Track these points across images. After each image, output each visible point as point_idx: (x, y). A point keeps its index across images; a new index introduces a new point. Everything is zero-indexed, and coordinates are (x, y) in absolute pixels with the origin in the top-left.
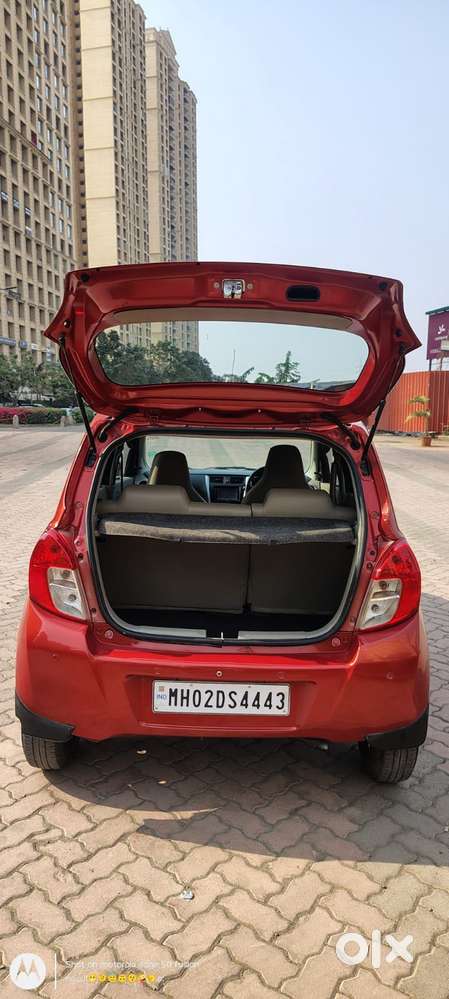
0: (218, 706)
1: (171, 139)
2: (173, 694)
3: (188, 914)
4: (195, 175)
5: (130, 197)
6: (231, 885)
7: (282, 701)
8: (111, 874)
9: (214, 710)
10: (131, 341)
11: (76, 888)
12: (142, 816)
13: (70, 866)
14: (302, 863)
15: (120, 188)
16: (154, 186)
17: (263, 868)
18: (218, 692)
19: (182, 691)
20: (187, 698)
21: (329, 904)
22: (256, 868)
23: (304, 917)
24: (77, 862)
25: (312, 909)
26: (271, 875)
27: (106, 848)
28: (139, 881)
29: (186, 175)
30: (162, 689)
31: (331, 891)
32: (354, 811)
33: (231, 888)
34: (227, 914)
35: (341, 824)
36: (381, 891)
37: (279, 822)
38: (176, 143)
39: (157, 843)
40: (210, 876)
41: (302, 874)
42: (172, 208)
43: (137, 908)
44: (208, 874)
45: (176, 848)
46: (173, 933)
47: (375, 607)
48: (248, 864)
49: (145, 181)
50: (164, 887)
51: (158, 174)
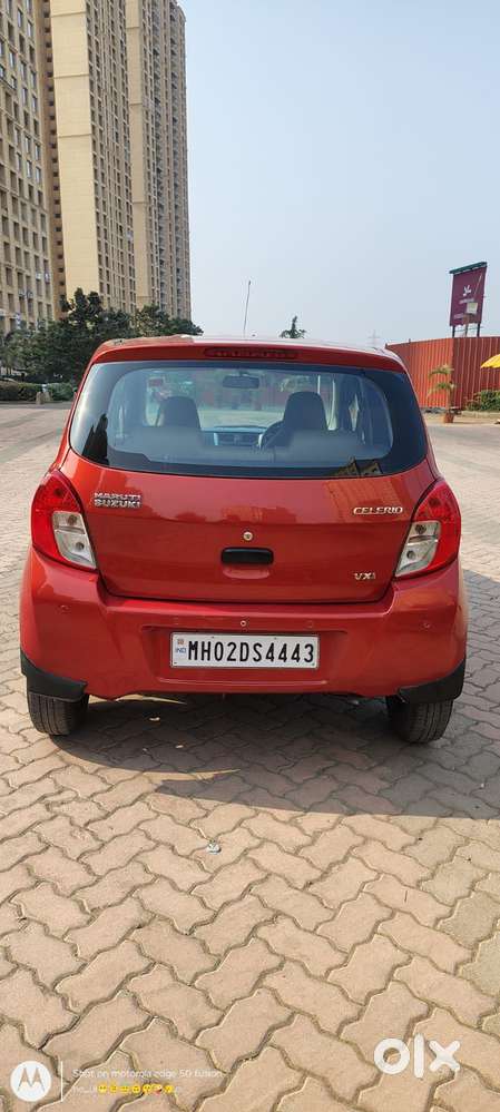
0: (241, 660)
1: (156, 65)
2: (193, 647)
3: (215, 865)
4: (184, 110)
5: (108, 134)
6: (259, 838)
7: (311, 653)
8: (132, 830)
9: (238, 664)
10: (113, 305)
11: (95, 845)
12: (159, 777)
13: (87, 824)
14: (333, 817)
15: (97, 124)
16: (137, 122)
17: (292, 822)
18: (242, 644)
19: (203, 643)
20: (209, 651)
21: (362, 855)
22: (284, 822)
23: (337, 867)
24: (94, 821)
25: (345, 859)
26: (301, 829)
27: (124, 806)
28: (163, 837)
29: (174, 109)
30: (181, 642)
31: (364, 843)
32: (385, 770)
33: (258, 841)
34: (256, 864)
35: (371, 782)
36: (415, 843)
37: (305, 781)
38: (161, 70)
39: (178, 802)
40: (237, 830)
41: (333, 828)
42: (158, 148)
43: (160, 861)
44: (234, 829)
45: (199, 805)
46: (201, 883)
47: (410, 554)
48: (276, 820)
49: (126, 116)
50: (188, 841)
51: (141, 107)
